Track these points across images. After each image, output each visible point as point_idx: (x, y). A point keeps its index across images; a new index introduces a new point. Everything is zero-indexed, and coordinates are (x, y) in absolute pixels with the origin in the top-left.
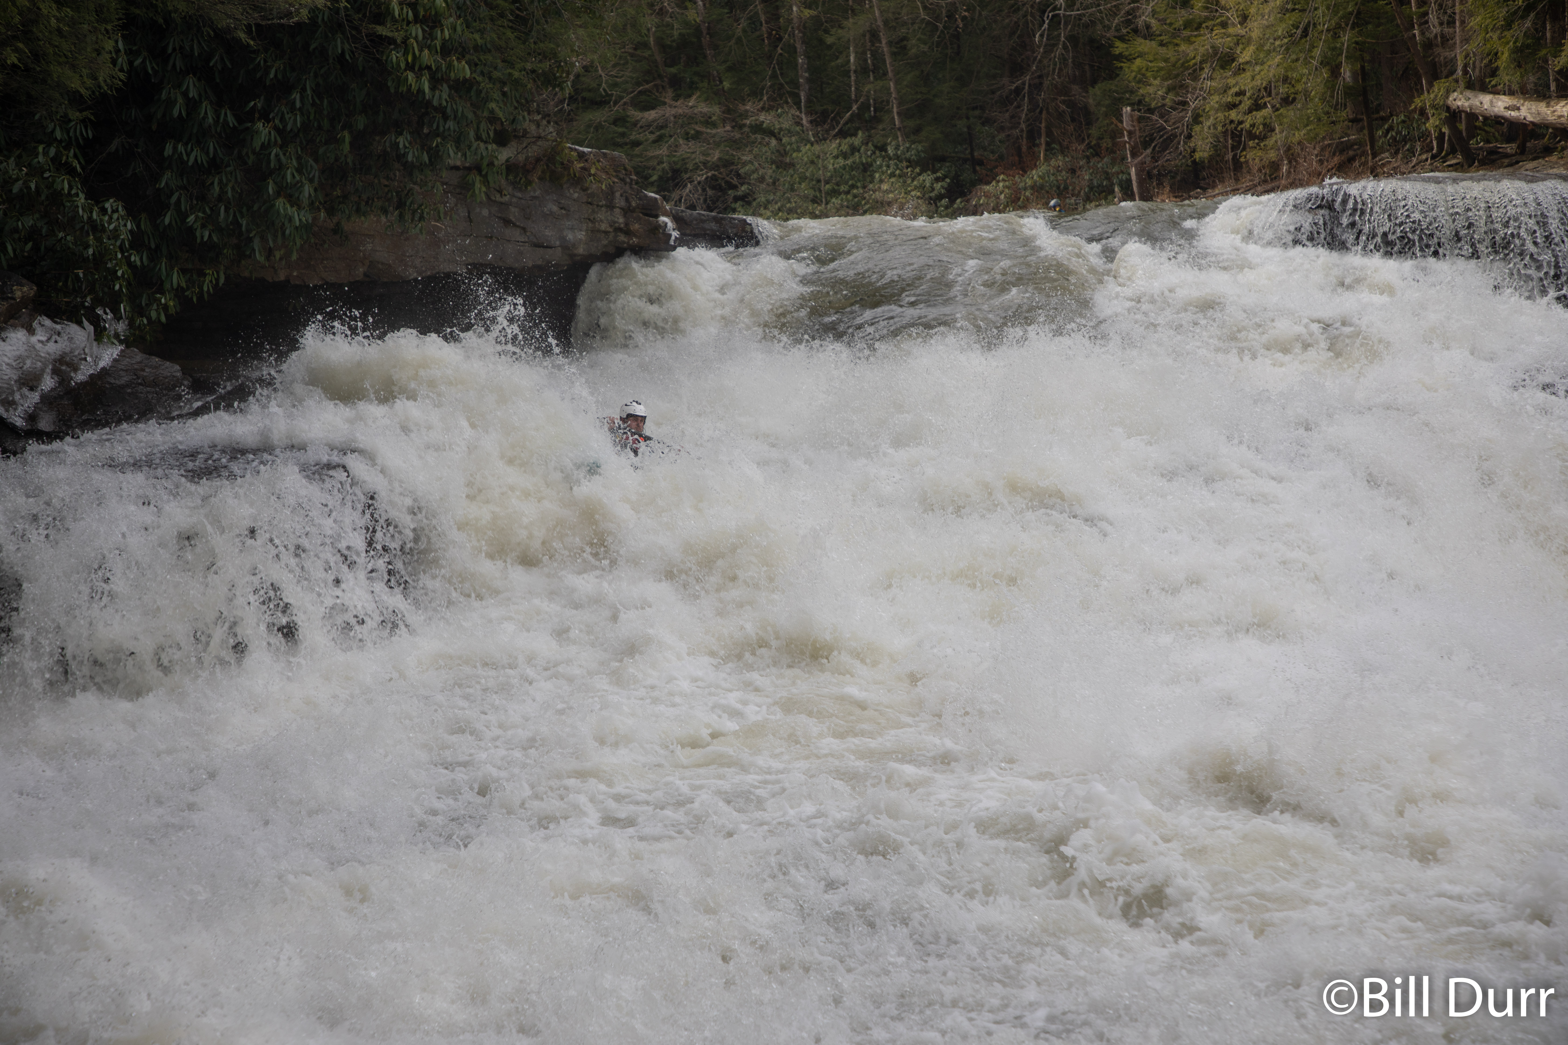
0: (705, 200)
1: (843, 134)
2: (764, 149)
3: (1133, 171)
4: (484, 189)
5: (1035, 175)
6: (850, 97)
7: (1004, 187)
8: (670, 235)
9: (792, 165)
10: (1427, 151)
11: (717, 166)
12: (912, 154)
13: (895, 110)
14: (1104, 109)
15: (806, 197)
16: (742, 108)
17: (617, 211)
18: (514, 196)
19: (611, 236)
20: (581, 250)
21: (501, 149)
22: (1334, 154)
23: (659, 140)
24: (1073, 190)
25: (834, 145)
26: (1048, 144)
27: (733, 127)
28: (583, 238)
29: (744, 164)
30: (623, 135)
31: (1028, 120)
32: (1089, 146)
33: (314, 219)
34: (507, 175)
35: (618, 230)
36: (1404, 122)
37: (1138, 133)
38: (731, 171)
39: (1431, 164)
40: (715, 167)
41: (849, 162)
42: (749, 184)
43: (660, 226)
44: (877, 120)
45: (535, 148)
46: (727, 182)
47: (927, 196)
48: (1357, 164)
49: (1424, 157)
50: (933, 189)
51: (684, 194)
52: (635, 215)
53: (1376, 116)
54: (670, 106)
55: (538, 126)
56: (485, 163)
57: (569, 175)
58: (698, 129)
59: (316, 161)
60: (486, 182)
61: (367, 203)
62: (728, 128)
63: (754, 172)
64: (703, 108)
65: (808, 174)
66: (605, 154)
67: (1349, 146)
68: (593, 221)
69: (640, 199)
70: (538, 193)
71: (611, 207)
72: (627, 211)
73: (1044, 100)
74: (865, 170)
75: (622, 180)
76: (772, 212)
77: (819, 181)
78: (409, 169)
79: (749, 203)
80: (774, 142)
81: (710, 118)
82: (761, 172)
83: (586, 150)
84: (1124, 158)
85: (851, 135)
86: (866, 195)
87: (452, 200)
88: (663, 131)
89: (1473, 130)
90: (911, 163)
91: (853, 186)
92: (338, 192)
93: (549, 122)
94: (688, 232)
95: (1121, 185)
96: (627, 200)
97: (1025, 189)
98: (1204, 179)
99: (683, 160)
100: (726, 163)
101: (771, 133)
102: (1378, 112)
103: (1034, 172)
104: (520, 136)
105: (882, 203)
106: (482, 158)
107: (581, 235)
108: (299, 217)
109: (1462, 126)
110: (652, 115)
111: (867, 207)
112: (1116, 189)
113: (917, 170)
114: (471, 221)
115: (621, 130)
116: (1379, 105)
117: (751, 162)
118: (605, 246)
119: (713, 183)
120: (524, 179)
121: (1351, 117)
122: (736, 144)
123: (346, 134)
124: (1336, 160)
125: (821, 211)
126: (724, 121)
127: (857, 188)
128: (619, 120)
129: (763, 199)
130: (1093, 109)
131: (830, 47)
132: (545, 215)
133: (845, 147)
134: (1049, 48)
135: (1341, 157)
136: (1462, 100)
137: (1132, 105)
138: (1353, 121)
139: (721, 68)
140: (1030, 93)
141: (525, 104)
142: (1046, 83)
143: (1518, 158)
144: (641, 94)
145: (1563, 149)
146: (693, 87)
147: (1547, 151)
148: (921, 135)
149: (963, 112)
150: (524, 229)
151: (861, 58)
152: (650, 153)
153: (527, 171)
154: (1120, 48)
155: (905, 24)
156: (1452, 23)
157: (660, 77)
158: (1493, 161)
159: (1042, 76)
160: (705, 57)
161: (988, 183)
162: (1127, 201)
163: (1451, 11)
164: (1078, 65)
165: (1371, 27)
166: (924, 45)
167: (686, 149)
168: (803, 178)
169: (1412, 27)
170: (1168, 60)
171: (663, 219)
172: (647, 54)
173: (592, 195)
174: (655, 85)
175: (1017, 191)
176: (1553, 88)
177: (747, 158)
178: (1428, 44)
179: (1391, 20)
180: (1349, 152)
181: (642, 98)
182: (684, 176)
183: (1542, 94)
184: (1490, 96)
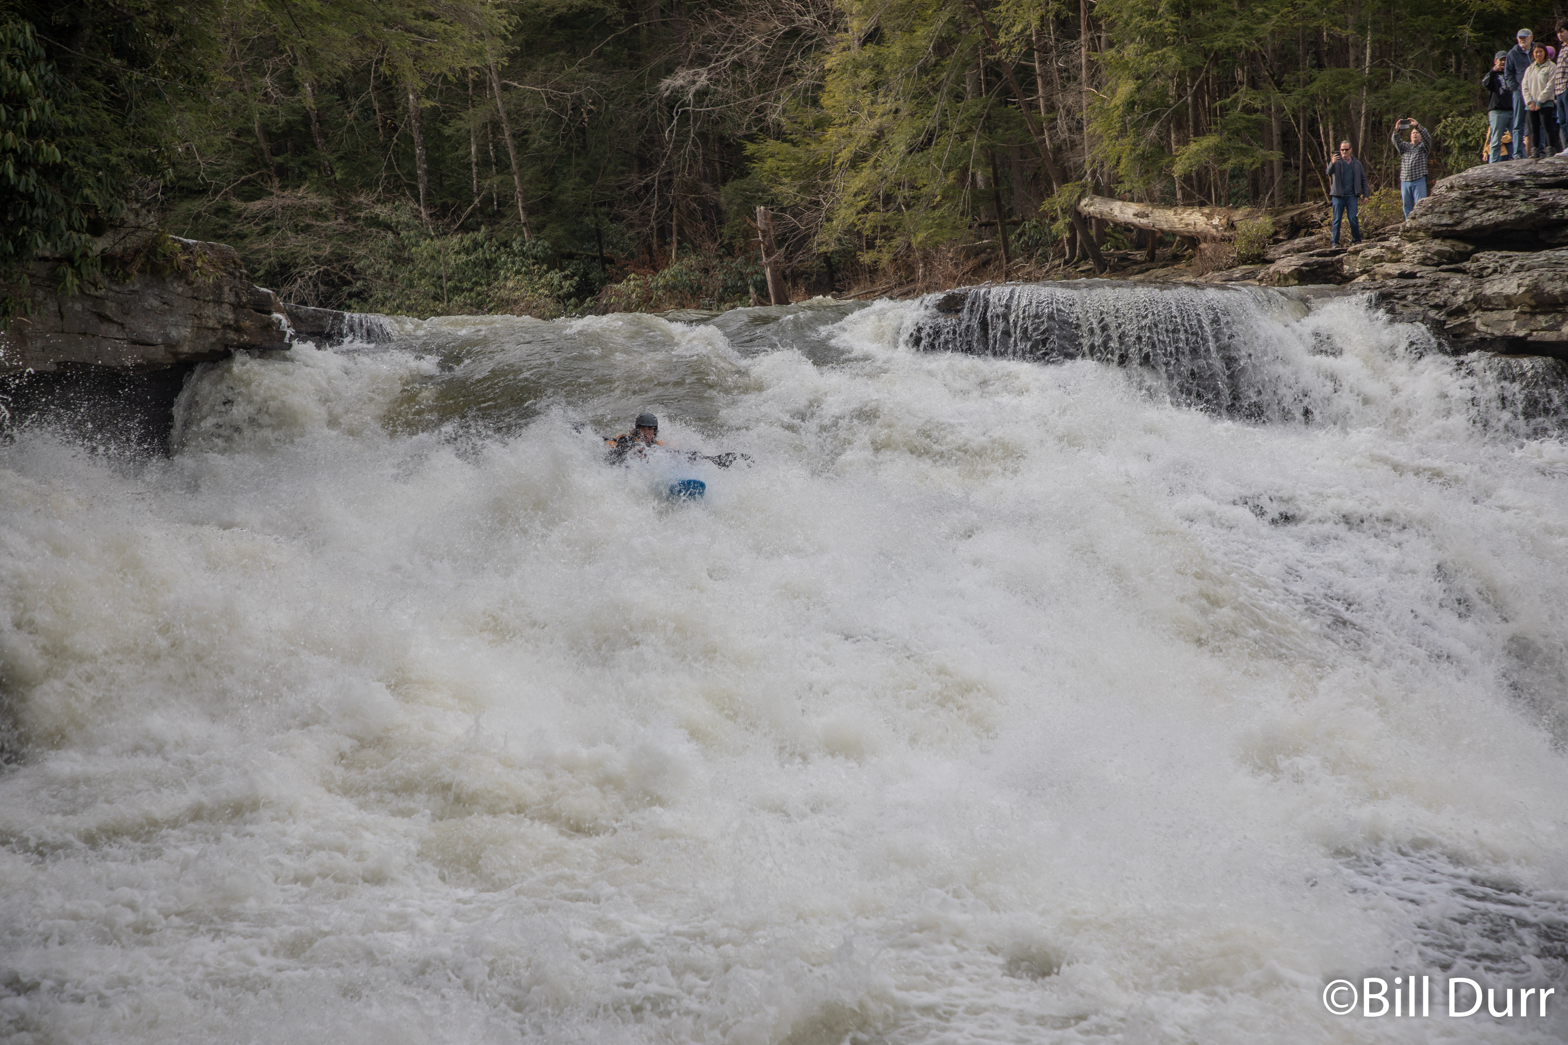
0: (317, 296)
1: (465, 228)
2: (380, 243)
3: (768, 272)
4: (76, 281)
5: (668, 274)
6: (471, 190)
7: (636, 286)
8: (285, 333)
9: (410, 260)
10: (1060, 257)
11: (330, 260)
12: (538, 251)
13: (520, 205)
14: (735, 207)
15: (426, 294)
16: (355, 200)
17: (226, 306)
18: (111, 290)
19: (220, 333)
20: (186, 348)
21: (96, 239)
22: (967, 258)
23: (266, 231)
24: (707, 290)
25: (455, 240)
26: (679, 243)
27: (345, 220)
28: (189, 335)
29: (359, 259)
30: (225, 227)
31: (658, 217)
32: (721, 246)
34: (103, 267)
35: (227, 326)
36: (1035, 227)
37: (772, 233)
38: (345, 266)
39: (1064, 270)
40: (328, 262)
41: (472, 257)
42: (365, 279)
43: (273, 322)
44: (500, 215)
45: (133, 238)
46: (340, 277)
47: (555, 295)
48: (991, 268)
49: (1057, 262)
50: (562, 287)
51: (294, 290)
52: (246, 311)
53: (1007, 220)
54: (278, 196)
55: (137, 215)
56: (78, 254)
57: (172, 267)
58: (308, 221)
60: (78, 274)
62: (341, 220)
63: (369, 267)
64: (314, 199)
65: (428, 270)
66: (212, 246)
67: (983, 249)
68: (199, 317)
69: (251, 294)
70: (137, 287)
71: (219, 302)
72: (237, 307)
73: (674, 197)
74: (489, 267)
75: (231, 274)
76: (390, 309)
77: (440, 277)
79: (365, 300)
80: (390, 236)
81: (321, 209)
82: (378, 267)
83: (191, 241)
84: (758, 258)
85: (473, 230)
86: (491, 293)
87: (41, 294)
88: (269, 223)
89: (1103, 237)
90: (537, 260)
91: (476, 283)
93: (149, 211)
94: (303, 329)
95: (756, 287)
96: (237, 295)
97: (657, 288)
98: (839, 281)
99: (292, 254)
100: (340, 258)
101: (388, 227)
102: (1010, 217)
103: (666, 271)
104: (117, 225)
105: (507, 301)
106: (75, 248)
107: (186, 332)
109: (1093, 232)
110: (256, 205)
111: (492, 305)
112: (751, 290)
113: (545, 267)
114: (62, 317)
116: (1011, 209)
117: (365, 257)
118: (213, 344)
119: (325, 278)
120: (121, 272)
121: (984, 220)
122: (350, 237)
124: (971, 263)
125: (442, 309)
126: (337, 212)
127: (481, 285)
128: (222, 211)
129: (380, 296)
130: (724, 208)
131: (449, 138)
132: (146, 311)
133: (467, 243)
134: (679, 145)
135: (976, 261)
136: (1093, 206)
137: (765, 204)
138: (986, 225)
139: (332, 158)
140: (660, 190)
141: (122, 192)
142: (676, 180)
143: (1148, 265)
144: (244, 183)
145: (1191, 257)
146: (302, 177)
147: (1176, 258)
148: (546, 232)
149: (591, 208)
150: (122, 325)
151: (482, 150)
152: (256, 247)
153: (125, 264)
154: (750, 148)
155: (527, 116)
156: (1080, 129)
157: (266, 165)
158: (1125, 268)
159: (670, 173)
160: (314, 145)
161: (618, 282)
162: (762, 304)
163: (1078, 116)
164: (708, 162)
165: (1000, 131)
166: (547, 138)
167: (295, 242)
168: (423, 274)
169: (1042, 133)
170: (798, 160)
171: (276, 315)
172: (251, 141)
173: (198, 289)
174: (261, 174)
175: (649, 290)
176: (1179, 196)
177: (361, 252)
178: (1058, 150)
179: (1021, 124)
180: (983, 256)
181: (246, 188)
182: (294, 271)
183: (1168, 201)
184: (1119, 203)
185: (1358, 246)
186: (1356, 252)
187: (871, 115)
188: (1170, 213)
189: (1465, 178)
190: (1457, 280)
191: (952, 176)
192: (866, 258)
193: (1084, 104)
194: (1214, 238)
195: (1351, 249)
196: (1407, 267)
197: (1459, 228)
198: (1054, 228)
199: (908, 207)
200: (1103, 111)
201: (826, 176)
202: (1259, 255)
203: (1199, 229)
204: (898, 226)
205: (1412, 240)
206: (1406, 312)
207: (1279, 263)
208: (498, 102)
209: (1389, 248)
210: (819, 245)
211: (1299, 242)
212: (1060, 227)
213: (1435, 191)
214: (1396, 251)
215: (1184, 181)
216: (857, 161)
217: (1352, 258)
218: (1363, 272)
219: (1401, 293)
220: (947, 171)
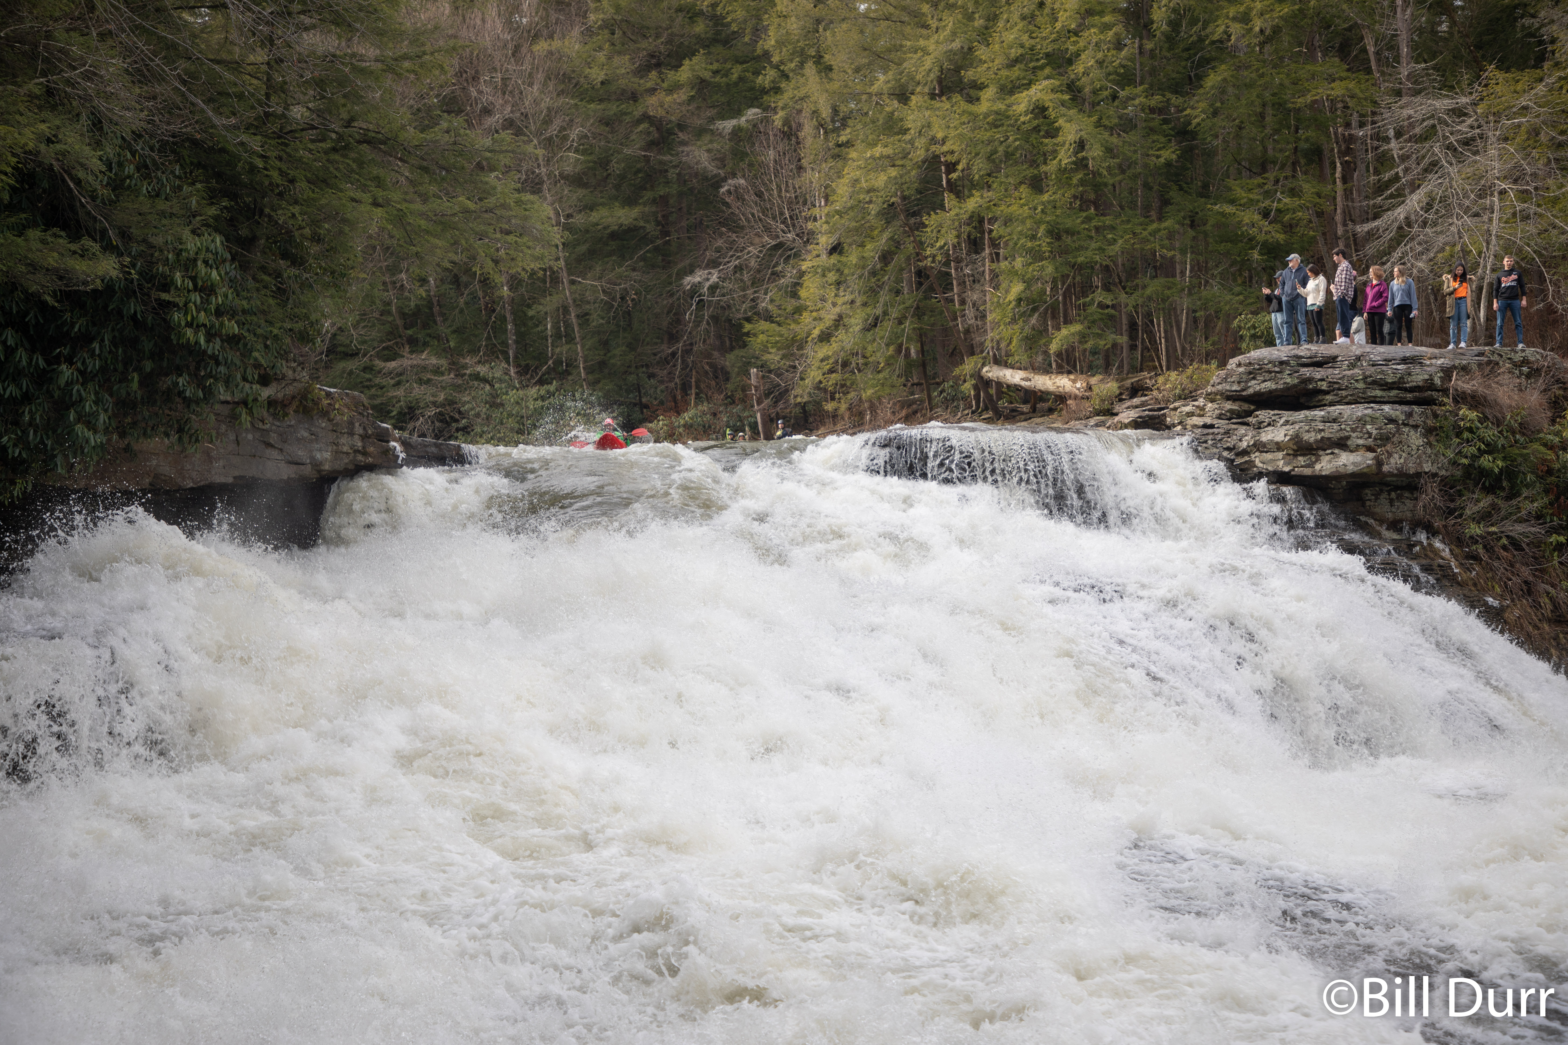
0: (434, 430)
1: (541, 382)
2: (480, 393)
3: (759, 415)
4: (249, 418)
5: (687, 416)
6: (547, 355)
7: (664, 425)
8: (398, 457)
9: (502, 405)
10: (968, 408)
12: (594, 399)
13: (581, 366)
14: (736, 370)
15: (512, 429)
16: (463, 361)
17: (356, 437)
18: (274, 425)
19: (352, 456)
20: (327, 467)
21: (264, 389)
22: (903, 408)
23: (398, 384)
25: (534, 391)
26: (697, 394)
27: (456, 376)
28: (329, 458)
29: (464, 404)
30: (370, 380)
31: (681, 376)
32: (727, 397)
33: (109, 440)
34: (269, 408)
35: (357, 451)
36: (952, 386)
37: (761, 388)
38: (454, 409)
40: (443, 405)
42: (468, 418)
43: (390, 449)
44: (567, 373)
45: (291, 388)
46: (452, 417)
48: (919, 415)
49: (966, 412)
51: (416, 426)
52: (370, 440)
53: (933, 381)
54: (407, 358)
55: (294, 371)
56: (250, 399)
57: (318, 408)
58: (429, 377)
59: (111, 395)
60: (251, 413)
61: (153, 428)
62: (452, 376)
63: (472, 409)
64: (434, 361)
65: (514, 412)
66: (347, 394)
67: (914, 402)
68: (337, 445)
69: (375, 428)
70: (293, 422)
71: (351, 434)
72: (364, 437)
73: (693, 362)
75: (360, 413)
76: (485, 440)
77: (522, 417)
78: (187, 402)
79: (468, 433)
80: (488, 387)
81: (438, 368)
82: (478, 409)
83: (332, 390)
84: (753, 406)
85: (548, 384)
87: (223, 427)
88: (401, 377)
89: (1000, 394)
90: (593, 405)
92: (129, 420)
93: (303, 369)
94: (413, 455)
95: (750, 426)
96: (364, 429)
97: (679, 426)
99: (417, 399)
100: (451, 403)
101: (485, 380)
102: (934, 378)
103: (686, 414)
104: (280, 378)
106: (248, 395)
107: (327, 455)
108: (95, 439)
109: (993, 391)
110: (392, 365)
112: (747, 429)
113: (598, 411)
114: (238, 444)
115: (368, 376)
116: (935, 374)
117: (469, 402)
118: (347, 464)
119: (440, 417)
120: (282, 412)
121: (916, 381)
122: (458, 388)
123: (136, 376)
124: (904, 413)
125: (523, 440)
126: (450, 370)
129: (479, 431)
130: (729, 369)
131: (532, 318)
132: (298, 440)
133: (542, 392)
134: (697, 323)
135: (910, 410)
136: (992, 372)
137: (757, 367)
138: (917, 384)
139: (448, 331)
140: (682, 357)
141: (284, 355)
142: (695, 348)
143: (1031, 415)
144: (384, 349)
145: (1061, 410)
146: (426, 344)
147: (1051, 411)
148: (600, 385)
149: (633, 369)
150: (281, 450)
151: (556, 327)
152: (390, 394)
153: (284, 406)
154: (748, 327)
155: (588, 303)
156: (984, 317)
157: (400, 336)
158: (1014, 417)
159: (691, 344)
160: (435, 322)
161: (651, 422)
162: (756, 439)
163: (981, 308)
164: (720, 337)
165: (926, 318)
166: (603, 318)
167: (418, 391)
168: (510, 415)
169: (956, 319)
170: (782, 336)
171: (393, 444)
172: (390, 319)
173: (337, 424)
174: (397, 343)
175: (673, 428)
176: (1054, 366)
177: (466, 399)
178: (967, 331)
179: (942, 312)
180: (914, 406)
181: (386, 352)
182: (418, 412)
183: (1046, 370)
184: (1011, 370)
185: (1177, 404)
186: (1175, 409)
187: (834, 305)
188: (1047, 378)
189: (1249, 358)
190: (1242, 430)
191: (891, 348)
192: (829, 406)
193: (988, 298)
194: (1076, 397)
195: (1172, 406)
196: (1208, 421)
197: (1244, 393)
198: (963, 388)
199: (859, 371)
200: (999, 305)
201: (800, 348)
202: (1108, 410)
203: (1067, 390)
204: (852, 384)
205: (1212, 401)
206: (1207, 452)
207: (1121, 415)
208: (567, 292)
209: (1197, 407)
210: (796, 397)
211: (1136, 401)
212: (967, 388)
213: (1229, 367)
214: (1202, 409)
215: (1057, 356)
216: (825, 337)
217: (1172, 413)
218: (1179, 423)
219: (1204, 439)
220: (888, 345)
